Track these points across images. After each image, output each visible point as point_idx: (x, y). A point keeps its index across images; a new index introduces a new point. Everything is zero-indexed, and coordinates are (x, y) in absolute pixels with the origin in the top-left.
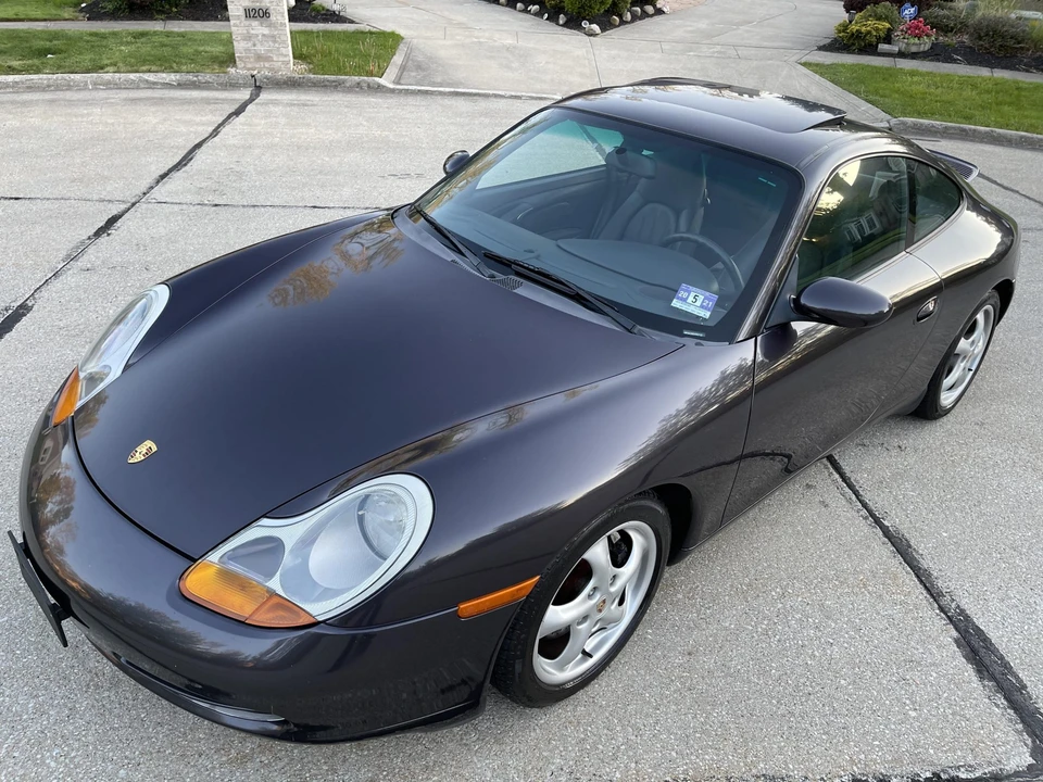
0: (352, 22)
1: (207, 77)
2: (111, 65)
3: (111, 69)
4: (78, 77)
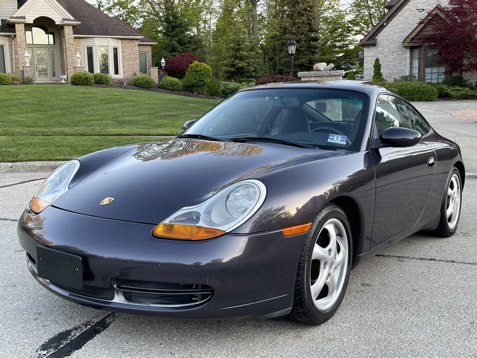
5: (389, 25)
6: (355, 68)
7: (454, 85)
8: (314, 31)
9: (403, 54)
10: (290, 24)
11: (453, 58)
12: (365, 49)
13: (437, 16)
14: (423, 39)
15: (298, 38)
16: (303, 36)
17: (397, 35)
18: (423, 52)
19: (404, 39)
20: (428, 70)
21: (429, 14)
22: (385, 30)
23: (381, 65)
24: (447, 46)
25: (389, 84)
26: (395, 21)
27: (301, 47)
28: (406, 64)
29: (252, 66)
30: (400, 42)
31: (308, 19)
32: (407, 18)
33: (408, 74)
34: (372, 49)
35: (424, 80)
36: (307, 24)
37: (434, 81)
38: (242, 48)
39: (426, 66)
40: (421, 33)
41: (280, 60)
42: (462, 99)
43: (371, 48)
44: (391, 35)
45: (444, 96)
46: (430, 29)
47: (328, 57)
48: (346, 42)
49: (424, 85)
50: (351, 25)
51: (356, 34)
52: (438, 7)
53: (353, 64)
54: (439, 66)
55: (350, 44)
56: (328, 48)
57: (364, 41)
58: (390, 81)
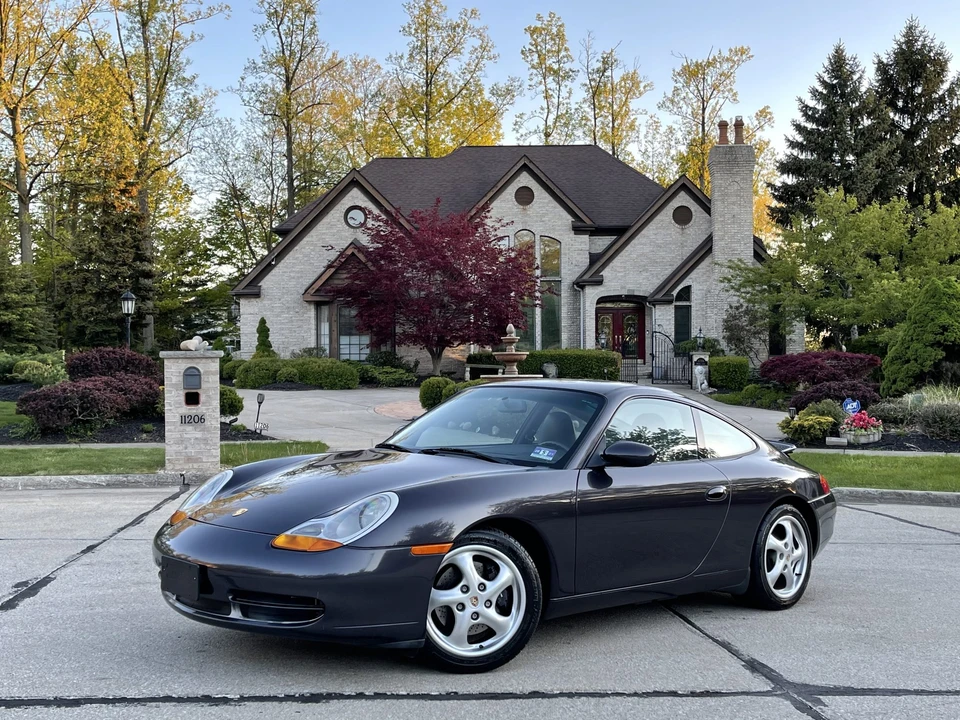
0: (274, 439)
1: (137, 477)
2: (41, 469)
3: (42, 472)
4: (9, 479)
5: (280, 265)
6: (220, 325)
7: (384, 364)
8: (145, 260)
9: (304, 313)
10: (100, 245)
11: (378, 324)
12: (242, 302)
13: (353, 258)
14: (334, 291)
15: (116, 271)
17: (293, 283)
18: (335, 312)
19: (304, 288)
20: (344, 340)
21: (342, 254)
22: (273, 272)
23: (269, 330)
24: (370, 304)
25: (283, 361)
26: (288, 259)
27: (121, 287)
28: (310, 329)
29: (28, 320)
30: (298, 293)
31: (134, 239)
32: (308, 256)
33: (313, 345)
34: (254, 301)
35: (339, 355)
36: (132, 248)
37: (355, 358)
38: (7, 287)
39: (341, 333)
40: (331, 282)
41: (79, 310)
42: (396, 386)
43: (252, 299)
44: (283, 280)
45: (368, 382)
46: (345, 276)
47: (168, 303)
48: (203, 277)
49: (338, 363)
50: (211, 247)
51: (220, 264)
52: (354, 244)
53: (216, 318)
54: (360, 333)
55: (210, 280)
56: (167, 286)
57: (240, 289)
58: (285, 355)
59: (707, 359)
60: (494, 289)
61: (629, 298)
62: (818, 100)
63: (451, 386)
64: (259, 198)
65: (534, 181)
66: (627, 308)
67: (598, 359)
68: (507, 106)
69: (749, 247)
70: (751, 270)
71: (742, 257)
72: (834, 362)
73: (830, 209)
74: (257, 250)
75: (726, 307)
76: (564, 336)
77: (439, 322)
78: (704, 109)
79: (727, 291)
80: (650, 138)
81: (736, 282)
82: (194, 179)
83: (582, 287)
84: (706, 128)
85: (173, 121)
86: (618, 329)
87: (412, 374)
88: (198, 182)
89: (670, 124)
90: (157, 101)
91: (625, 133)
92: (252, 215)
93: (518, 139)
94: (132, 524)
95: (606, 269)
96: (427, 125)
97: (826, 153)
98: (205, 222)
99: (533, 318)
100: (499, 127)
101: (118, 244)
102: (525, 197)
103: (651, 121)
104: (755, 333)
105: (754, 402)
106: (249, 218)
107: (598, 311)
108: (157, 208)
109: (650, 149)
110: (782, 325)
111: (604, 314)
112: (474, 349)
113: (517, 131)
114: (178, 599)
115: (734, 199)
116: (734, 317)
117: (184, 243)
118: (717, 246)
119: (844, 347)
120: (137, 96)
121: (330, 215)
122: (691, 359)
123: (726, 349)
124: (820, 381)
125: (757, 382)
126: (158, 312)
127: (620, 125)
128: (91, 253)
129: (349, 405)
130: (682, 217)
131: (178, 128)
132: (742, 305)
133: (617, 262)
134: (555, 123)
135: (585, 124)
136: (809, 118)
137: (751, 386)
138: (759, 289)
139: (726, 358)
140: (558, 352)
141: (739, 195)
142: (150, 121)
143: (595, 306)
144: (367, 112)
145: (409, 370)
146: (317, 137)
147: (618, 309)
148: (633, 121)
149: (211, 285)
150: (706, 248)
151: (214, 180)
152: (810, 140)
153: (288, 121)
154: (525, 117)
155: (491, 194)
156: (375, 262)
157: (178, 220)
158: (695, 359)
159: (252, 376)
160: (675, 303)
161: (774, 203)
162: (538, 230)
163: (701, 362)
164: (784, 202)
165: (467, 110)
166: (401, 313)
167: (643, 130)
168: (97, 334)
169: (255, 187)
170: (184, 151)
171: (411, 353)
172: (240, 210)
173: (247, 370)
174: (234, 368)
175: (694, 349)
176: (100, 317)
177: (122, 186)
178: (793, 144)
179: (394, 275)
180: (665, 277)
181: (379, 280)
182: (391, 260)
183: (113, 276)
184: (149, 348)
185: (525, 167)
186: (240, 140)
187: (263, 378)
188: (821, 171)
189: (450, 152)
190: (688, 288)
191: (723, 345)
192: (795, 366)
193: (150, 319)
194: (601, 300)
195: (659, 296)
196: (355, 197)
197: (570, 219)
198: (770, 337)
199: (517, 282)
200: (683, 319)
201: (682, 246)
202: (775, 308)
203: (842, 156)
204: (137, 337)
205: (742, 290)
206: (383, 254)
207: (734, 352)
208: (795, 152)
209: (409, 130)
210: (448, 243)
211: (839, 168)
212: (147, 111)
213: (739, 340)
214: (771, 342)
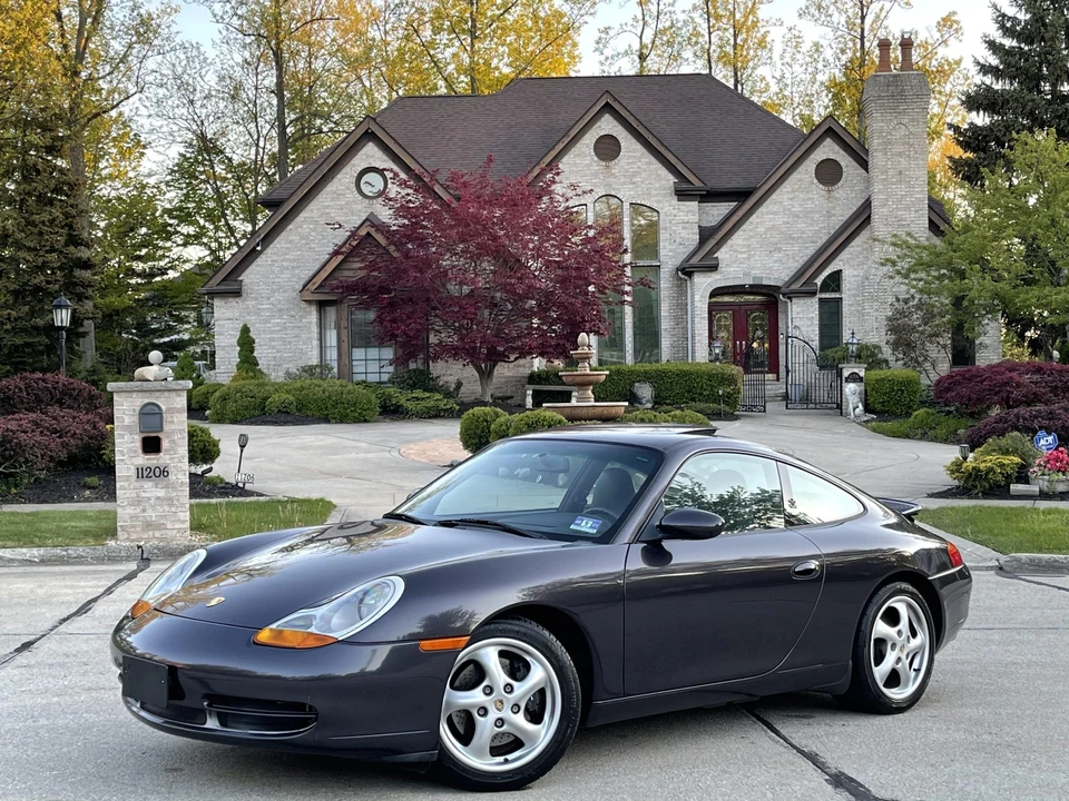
0: (262, 495)
5: (269, 251)
7: (413, 387)
8: (80, 244)
9: (302, 317)
11: (404, 332)
12: (217, 302)
13: (369, 240)
14: (343, 287)
15: (41, 260)
16: (55, 255)
17: (286, 275)
18: (345, 314)
19: (302, 283)
20: (358, 353)
21: (353, 234)
22: (259, 261)
23: (254, 341)
24: (392, 305)
25: (274, 384)
26: (280, 243)
27: (48, 282)
28: (310, 339)
30: (294, 290)
31: (67, 215)
32: (306, 238)
33: (315, 361)
34: (233, 302)
35: (351, 374)
36: (62, 227)
37: (373, 378)
39: (354, 345)
40: (337, 274)
42: (430, 418)
43: (230, 299)
44: (273, 272)
45: (392, 412)
46: (359, 265)
47: (114, 300)
48: (162, 263)
49: (350, 387)
50: (172, 221)
51: (185, 245)
52: (371, 221)
53: (181, 320)
54: (381, 345)
55: (171, 268)
56: (113, 277)
57: (213, 284)
58: (277, 376)
59: (862, 374)
60: (564, 281)
61: (755, 289)
62: (1020, 6)
63: (502, 419)
64: (239, 152)
65: (620, 127)
66: (754, 303)
67: (711, 376)
68: (586, 18)
69: (922, 215)
70: (925, 248)
71: (914, 229)
72: (1036, 377)
73: (1034, 160)
74: (236, 224)
75: (891, 300)
76: (665, 343)
77: (488, 328)
78: (863, 18)
79: (891, 277)
80: (788, 59)
81: (904, 265)
82: (147, 127)
83: (690, 274)
84: (867, 44)
85: (117, 46)
86: (740, 332)
87: (451, 401)
88: (152, 131)
89: (816, 40)
90: (95, 19)
91: (752, 52)
92: (229, 176)
93: (602, 64)
94: (78, 613)
95: (723, 249)
96: (472, 45)
97: (1031, 80)
98: (163, 186)
99: (622, 318)
100: (575, 45)
101: (43, 222)
102: (608, 149)
103: (790, 35)
104: (931, 336)
105: (925, 433)
106: (224, 179)
107: (713, 308)
108: (96, 168)
109: (788, 75)
110: (966, 325)
111: (720, 311)
112: (538, 364)
113: (602, 53)
114: (143, 707)
115: (899, 148)
116: (902, 313)
117: (134, 216)
118: (878, 213)
119: (1056, 354)
120: (65, 12)
121: (335, 180)
122: (840, 374)
123: (891, 358)
124: (1018, 403)
125: (932, 404)
126: (100, 315)
127: (745, 41)
128: (7, 236)
129: (364, 445)
130: (829, 174)
131: (125, 56)
132: (913, 297)
133: (738, 239)
134: (653, 42)
135: (697, 43)
136: (1008, 32)
137: (922, 411)
138: (936, 274)
139: (888, 372)
140: (655, 366)
141: (908, 143)
142: (85, 48)
143: (707, 300)
144: (388, 27)
145: (448, 395)
146: (318, 65)
147: (740, 305)
148: (764, 36)
149: (172, 274)
150: (862, 218)
151: (175, 128)
152: (1010, 64)
153: (278, 44)
154: (612, 33)
155: (561, 146)
156: (399, 245)
157: (125, 185)
158: (846, 373)
159: (231, 406)
160: (818, 296)
161: (959, 153)
162: (627, 194)
163: (854, 378)
164: (974, 151)
165: (530, 23)
166: (436, 316)
167: (778, 49)
168: (17, 348)
169: (232, 136)
170: (132, 89)
171: (451, 371)
172: (213, 168)
173: (224, 399)
174: (207, 395)
175: (845, 359)
176: (20, 324)
177: (48, 142)
178: (985, 69)
179: (426, 264)
180: (806, 259)
181: (405, 271)
182: (422, 242)
183: (37, 266)
184: (89, 365)
185: (608, 108)
186: (212, 71)
187: (247, 408)
188: (1024, 108)
189: (506, 82)
190: (839, 272)
191: (887, 352)
192: (982, 382)
193: (89, 326)
194: (716, 293)
195: (796, 286)
196: (371, 155)
197: (671, 179)
198: (953, 340)
199: (598, 271)
200: (831, 318)
201: (829, 215)
202: (958, 302)
203: (1054, 85)
204: (71, 351)
205: (912, 276)
206: (411, 234)
207: (902, 362)
208: (988, 80)
209: (448, 52)
210: (502, 219)
211: (1049, 102)
212: (80, 32)
213: (908, 345)
214: (954, 347)
